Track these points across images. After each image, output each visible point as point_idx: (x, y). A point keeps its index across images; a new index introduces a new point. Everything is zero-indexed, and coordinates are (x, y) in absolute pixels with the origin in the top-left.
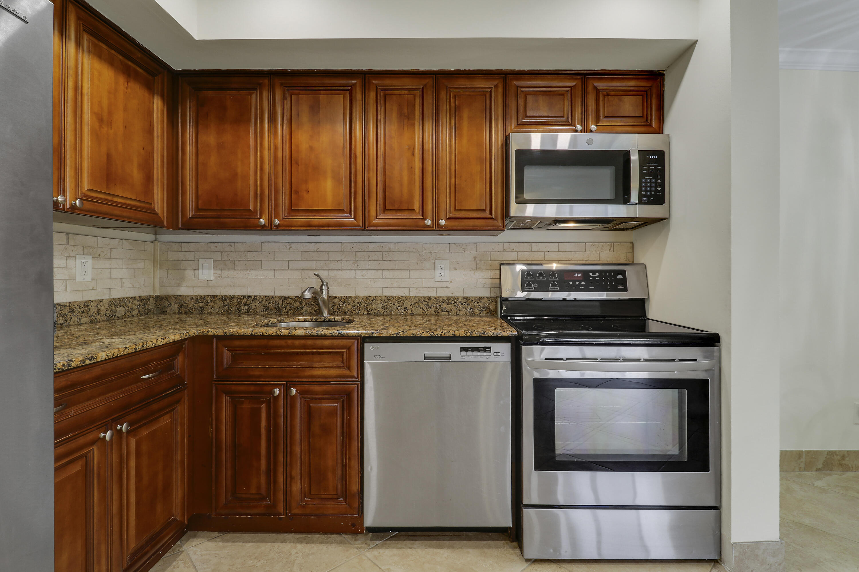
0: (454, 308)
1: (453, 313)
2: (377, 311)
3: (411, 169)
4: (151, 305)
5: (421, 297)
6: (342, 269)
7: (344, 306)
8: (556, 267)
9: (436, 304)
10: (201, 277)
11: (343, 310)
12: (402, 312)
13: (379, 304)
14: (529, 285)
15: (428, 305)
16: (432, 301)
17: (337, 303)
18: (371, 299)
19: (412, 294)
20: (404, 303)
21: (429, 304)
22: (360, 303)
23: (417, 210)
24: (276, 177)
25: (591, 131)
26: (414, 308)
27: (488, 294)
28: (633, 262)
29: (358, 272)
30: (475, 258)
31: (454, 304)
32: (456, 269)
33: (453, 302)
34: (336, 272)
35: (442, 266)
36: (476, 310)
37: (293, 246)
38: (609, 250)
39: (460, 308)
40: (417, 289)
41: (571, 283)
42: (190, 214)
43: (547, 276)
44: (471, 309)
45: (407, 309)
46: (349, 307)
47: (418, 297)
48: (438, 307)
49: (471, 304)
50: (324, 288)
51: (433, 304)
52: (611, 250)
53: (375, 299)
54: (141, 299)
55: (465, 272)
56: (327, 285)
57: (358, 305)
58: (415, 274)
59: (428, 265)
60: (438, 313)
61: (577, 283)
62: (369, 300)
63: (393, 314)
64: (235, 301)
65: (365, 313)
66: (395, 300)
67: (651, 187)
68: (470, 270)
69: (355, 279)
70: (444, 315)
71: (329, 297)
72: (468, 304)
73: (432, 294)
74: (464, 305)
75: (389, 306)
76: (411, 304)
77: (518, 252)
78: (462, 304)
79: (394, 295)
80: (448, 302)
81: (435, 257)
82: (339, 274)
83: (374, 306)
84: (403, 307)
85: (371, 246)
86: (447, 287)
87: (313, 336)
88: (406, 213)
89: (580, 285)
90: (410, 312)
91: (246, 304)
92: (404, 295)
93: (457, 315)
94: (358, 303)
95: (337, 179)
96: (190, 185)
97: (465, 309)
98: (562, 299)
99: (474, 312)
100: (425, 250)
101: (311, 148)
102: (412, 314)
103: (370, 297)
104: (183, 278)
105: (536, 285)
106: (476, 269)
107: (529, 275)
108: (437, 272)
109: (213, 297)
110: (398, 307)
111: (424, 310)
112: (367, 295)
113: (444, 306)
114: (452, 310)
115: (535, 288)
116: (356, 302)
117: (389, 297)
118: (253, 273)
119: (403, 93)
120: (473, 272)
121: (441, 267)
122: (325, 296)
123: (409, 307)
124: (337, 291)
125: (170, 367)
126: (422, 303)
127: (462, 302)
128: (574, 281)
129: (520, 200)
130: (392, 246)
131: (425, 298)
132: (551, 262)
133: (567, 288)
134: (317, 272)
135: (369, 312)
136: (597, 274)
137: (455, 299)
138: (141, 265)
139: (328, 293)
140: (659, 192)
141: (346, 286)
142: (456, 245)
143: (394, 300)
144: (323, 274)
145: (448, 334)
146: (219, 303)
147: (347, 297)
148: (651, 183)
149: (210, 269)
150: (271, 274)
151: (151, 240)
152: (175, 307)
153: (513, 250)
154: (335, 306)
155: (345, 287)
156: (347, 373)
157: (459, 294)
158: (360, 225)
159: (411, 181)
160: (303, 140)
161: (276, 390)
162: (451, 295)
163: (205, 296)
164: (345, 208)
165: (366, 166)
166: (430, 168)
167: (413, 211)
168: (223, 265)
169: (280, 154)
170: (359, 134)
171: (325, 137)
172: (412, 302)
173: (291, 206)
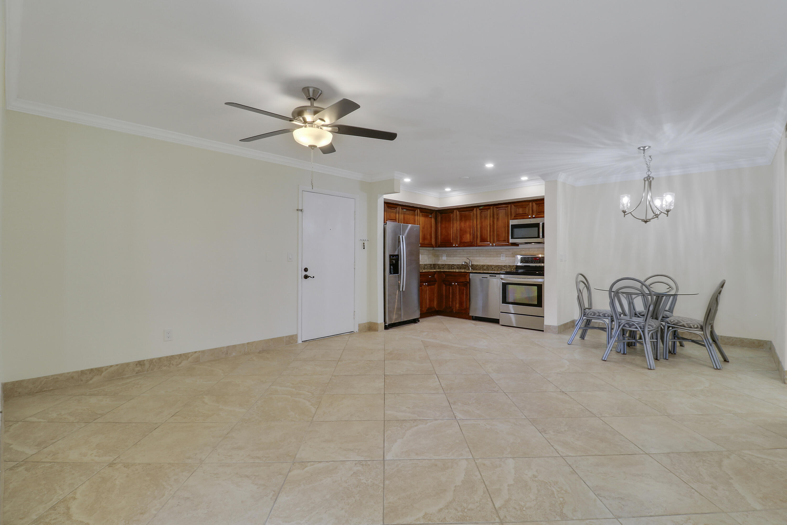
0: (506, 268)
4: (432, 266)
6: (476, 257)
10: (443, 259)
11: (476, 268)
13: (486, 267)
14: (523, 261)
17: (475, 266)
24: (457, 234)
29: (480, 258)
30: (512, 253)
32: (507, 257)
34: (474, 258)
36: (512, 269)
37: (465, 250)
39: (508, 269)
40: (496, 263)
42: (439, 244)
46: (478, 268)
50: (470, 262)
51: (500, 267)
53: (484, 265)
54: (430, 264)
55: (509, 258)
56: (472, 261)
58: (495, 258)
59: (499, 255)
60: (501, 270)
62: (483, 266)
64: (451, 265)
65: (482, 270)
69: (480, 260)
71: (471, 265)
72: (510, 267)
73: (500, 264)
75: (488, 268)
79: (490, 264)
81: (501, 253)
83: (484, 268)
85: (484, 250)
86: (504, 262)
90: (494, 269)
91: (453, 267)
92: (492, 264)
95: (470, 234)
96: (440, 237)
100: (498, 251)
101: (465, 227)
104: (439, 259)
105: (525, 261)
107: (523, 258)
109: (446, 264)
110: (491, 268)
111: (497, 269)
113: (503, 268)
118: (455, 258)
120: (512, 258)
121: (503, 256)
123: (493, 268)
124: (474, 263)
125: (434, 277)
126: (497, 267)
127: (508, 267)
129: (512, 238)
130: (489, 250)
131: (498, 265)
134: (468, 258)
136: (541, 258)
137: (506, 266)
138: (430, 256)
139: (471, 264)
142: (507, 249)
143: (489, 266)
144: (470, 258)
146: (447, 266)
147: (477, 265)
149: (445, 257)
150: (459, 258)
151: (432, 249)
152: (437, 267)
155: (477, 262)
156: (466, 280)
157: (508, 264)
158: (476, 245)
159: (487, 234)
160: (463, 225)
161: (453, 284)
162: (505, 265)
163: (444, 264)
164: (472, 241)
165: (477, 230)
166: (492, 230)
167: (488, 242)
168: (448, 256)
169: (458, 228)
170: (475, 222)
171: (468, 223)
172: (495, 266)
173: (460, 241)
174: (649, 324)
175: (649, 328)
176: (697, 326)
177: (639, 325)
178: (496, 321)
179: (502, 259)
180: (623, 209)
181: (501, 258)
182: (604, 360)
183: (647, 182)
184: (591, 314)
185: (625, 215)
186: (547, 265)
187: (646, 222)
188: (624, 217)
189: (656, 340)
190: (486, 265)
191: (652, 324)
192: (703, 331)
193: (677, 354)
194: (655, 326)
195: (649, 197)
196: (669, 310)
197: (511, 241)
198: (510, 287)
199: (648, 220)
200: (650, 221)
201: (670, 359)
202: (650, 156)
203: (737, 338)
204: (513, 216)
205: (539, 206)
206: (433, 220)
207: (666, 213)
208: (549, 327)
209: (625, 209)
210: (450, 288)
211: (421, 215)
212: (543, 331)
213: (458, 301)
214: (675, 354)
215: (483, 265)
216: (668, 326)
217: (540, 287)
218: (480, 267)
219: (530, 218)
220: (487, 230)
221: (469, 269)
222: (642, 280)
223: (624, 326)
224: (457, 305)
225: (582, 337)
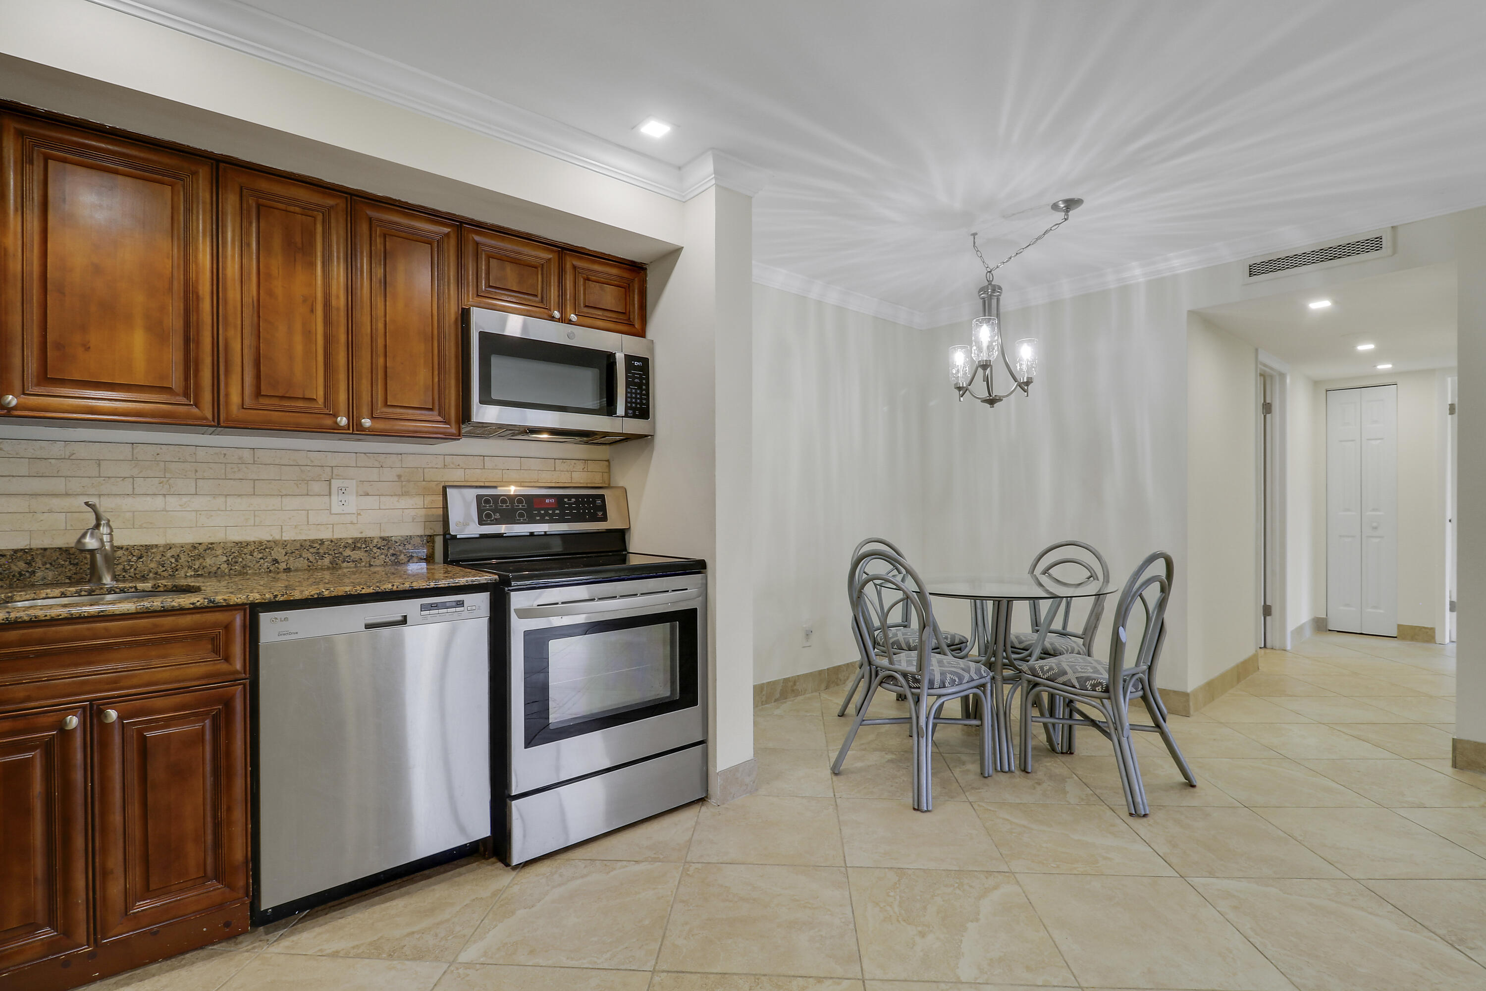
0: (366, 554)
1: (363, 563)
2: (215, 568)
3: (308, 334)
5: (305, 540)
6: (134, 494)
7: (140, 564)
8: (515, 491)
9: (334, 550)
11: (137, 572)
12: (268, 568)
13: (221, 556)
14: (488, 516)
15: (318, 553)
16: (325, 546)
17: (124, 558)
18: (201, 548)
19: (288, 536)
20: (272, 552)
21: (321, 551)
22: (178, 556)
23: (321, 401)
25: (570, 322)
26: (292, 559)
27: (420, 532)
28: (609, 484)
29: (171, 499)
30: (399, 476)
31: (365, 549)
32: (368, 495)
33: (364, 546)
34: (119, 500)
35: (344, 489)
36: (402, 556)
38: (583, 469)
39: (376, 555)
40: (296, 527)
41: (542, 512)
43: (496, 502)
44: (393, 555)
45: (278, 562)
46: (153, 565)
47: (300, 540)
48: (337, 555)
49: (393, 548)
50: (104, 530)
51: (327, 552)
52: (585, 469)
53: (210, 547)
55: (382, 498)
56: (108, 524)
57: (173, 560)
58: (292, 503)
59: (316, 487)
60: (337, 564)
61: (550, 512)
62: (199, 551)
63: (249, 572)
65: (188, 574)
66: (254, 548)
67: (636, 398)
68: (392, 495)
69: (164, 512)
70: (347, 568)
71: (112, 546)
72: (389, 548)
73: (325, 535)
74: (383, 549)
75: (241, 560)
76: (286, 554)
77: (465, 469)
78: (379, 548)
79: (251, 538)
80: (355, 546)
81: (331, 474)
82: (127, 503)
83: (209, 561)
84: (269, 559)
85: (201, 453)
86: (352, 523)
87: (155, 611)
88: (300, 404)
89: (554, 514)
90: (283, 566)
92: (270, 538)
93: (371, 565)
94: (173, 556)
95: (157, 333)
97: (383, 556)
98: (528, 534)
99: (399, 560)
100: (312, 462)
101: (97, 268)
102: (288, 570)
103: (200, 544)
105: (498, 516)
106: (401, 494)
107: (487, 502)
108: (334, 498)
110: (260, 558)
111: (311, 562)
112: (192, 542)
113: (348, 552)
114: (361, 559)
115: (496, 519)
116: (169, 554)
117: (241, 542)
119: (292, 208)
120: (396, 498)
121: (342, 490)
122: (103, 546)
123: (281, 558)
124: (125, 537)
126: (308, 550)
127: (379, 546)
128: (546, 510)
129: (486, 400)
130: (247, 455)
131: (313, 541)
132: (509, 483)
133: (538, 518)
134: (93, 500)
135: (197, 571)
137: (365, 541)
139: (111, 541)
140: (644, 405)
141: (144, 525)
142: (367, 456)
143: (250, 548)
144: (105, 505)
145: (401, 588)
147: (148, 548)
148: (636, 393)
153: (459, 465)
154: (117, 564)
155: (141, 527)
156: (226, 667)
157: (373, 533)
162: (360, 536)
166: (340, 343)
172: (288, 549)
187: (993, 403)
190: (224, 545)
197: (485, 412)
208: (735, 778)
212: (712, 801)
218: (177, 558)
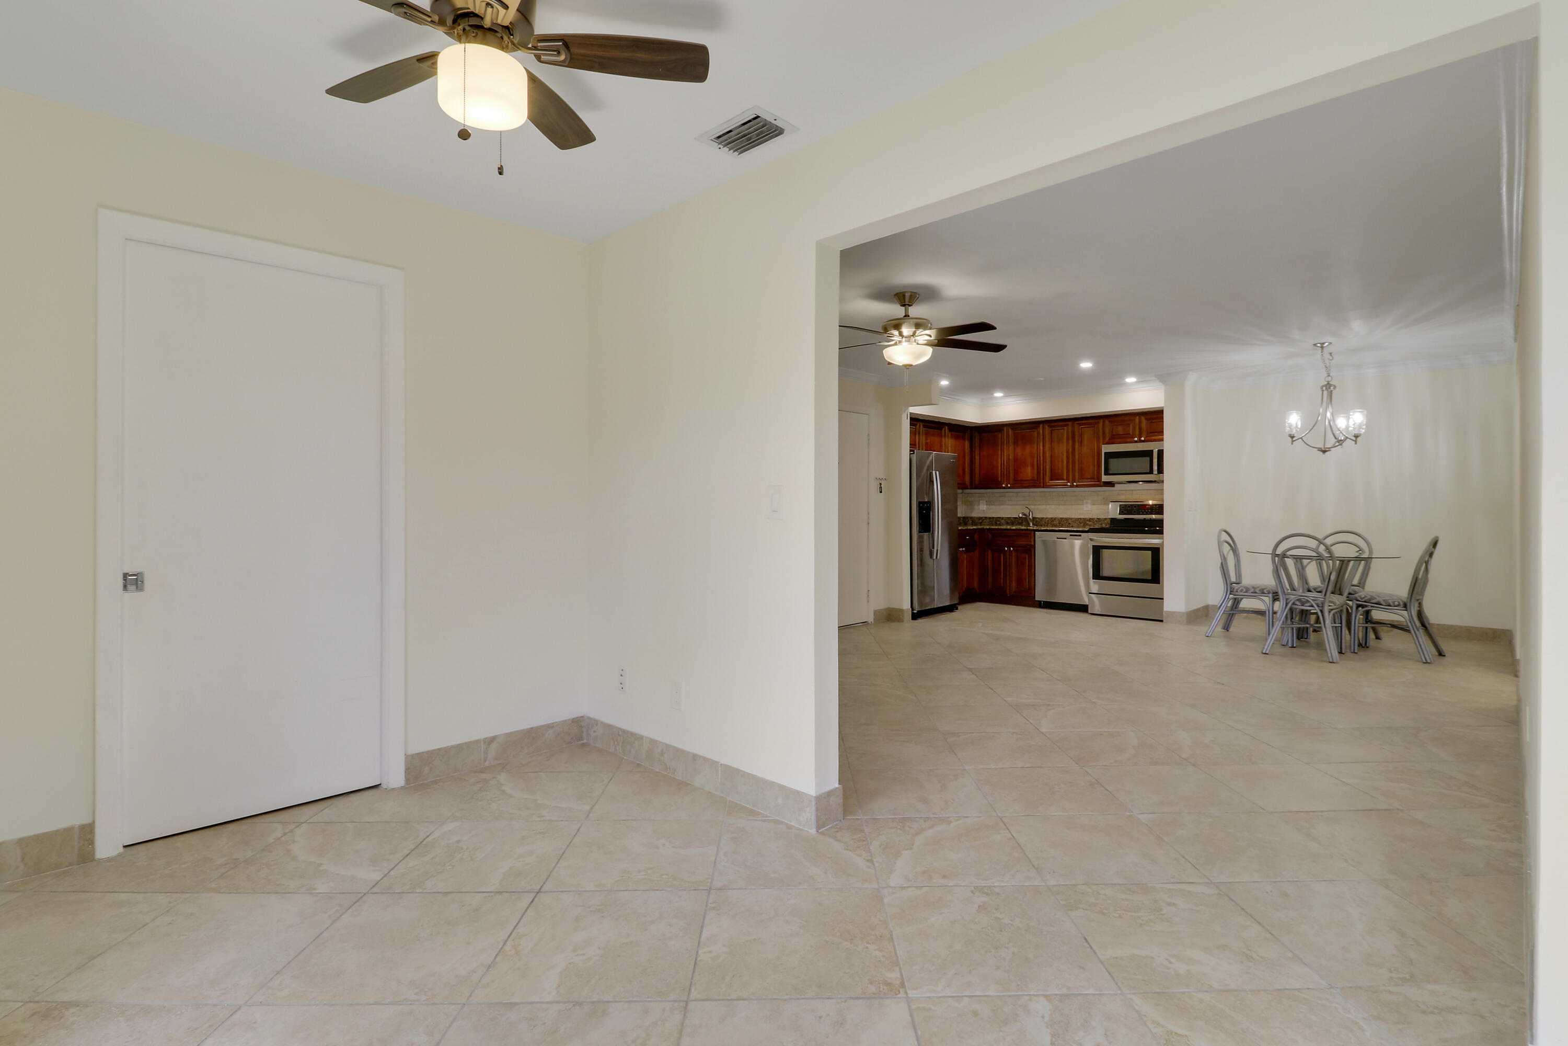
6: (1040, 505)
9: (1084, 521)
10: (981, 509)
12: (1068, 525)
13: (1057, 521)
14: (1123, 512)
15: (1080, 522)
16: (1082, 520)
17: (1038, 520)
19: (1073, 516)
23: (1065, 479)
24: (1009, 467)
25: (1140, 441)
26: (1073, 523)
29: (1048, 506)
30: (1104, 498)
31: (1093, 522)
32: (1094, 504)
34: (1036, 507)
36: (1103, 525)
37: (1019, 494)
39: (1096, 524)
40: (1075, 514)
42: (977, 483)
46: (1043, 523)
47: (1075, 518)
49: (1101, 522)
50: (1031, 513)
53: (1055, 519)
55: (1098, 506)
58: (1075, 507)
59: (1080, 502)
62: (1053, 520)
64: (995, 519)
68: (1101, 505)
69: (1046, 509)
73: (1082, 517)
74: (1098, 522)
75: (1061, 522)
79: (1064, 517)
80: (1090, 520)
81: (1084, 498)
82: (1039, 507)
83: (1055, 522)
84: (1068, 523)
85: (1054, 494)
86: (1090, 513)
88: (1060, 480)
90: (1071, 525)
91: (999, 521)
92: (1069, 517)
95: (1033, 467)
96: (977, 472)
100: (1079, 494)
101: (1023, 455)
104: (974, 509)
105: (1126, 512)
106: (1103, 504)
109: (986, 518)
111: (1078, 524)
113: (1088, 522)
117: (1061, 518)
118: (1002, 507)
119: (1059, 428)
120: (1103, 506)
121: (1087, 503)
122: (1031, 517)
124: (1038, 515)
125: (973, 537)
126: (1077, 521)
129: (1107, 473)
130: (1064, 493)
134: (1026, 506)
136: (1157, 506)
137: (1093, 519)
139: (1032, 516)
143: (1064, 519)
144: (1031, 507)
146: (988, 520)
147: (1043, 518)
149: (984, 505)
150: (1010, 507)
155: (1042, 513)
156: (1030, 543)
157: (1095, 517)
158: (1042, 485)
159: (1063, 467)
160: (1019, 451)
161: (1006, 549)
162: (1091, 517)
163: (982, 518)
164: (1036, 479)
165: (1044, 461)
166: (1071, 461)
167: (1063, 479)
168: (989, 503)
169: (1011, 458)
170: (1041, 447)
171: (1028, 450)
172: (1073, 520)
173: (1015, 478)
174: (1331, 600)
175: (1330, 606)
176: (1399, 603)
177: (1316, 602)
178: (1083, 609)
179: (1085, 509)
180: (1291, 433)
181: (1085, 506)
182: (1265, 654)
183: (1325, 393)
184: (1242, 591)
185: (1293, 441)
186: (1167, 517)
187: (1324, 452)
188: (1292, 444)
189: (1340, 625)
190: (1058, 518)
191: (1333, 600)
192: (1406, 610)
193: (1370, 647)
194: (1338, 603)
195: (1328, 415)
196: (1358, 585)
197: (1105, 478)
198: (1105, 553)
199: (1327, 449)
200: (1330, 450)
201: (1361, 653)
202: (1331, 354)
203: (1461, 627)
204: (1107, 439)
205: (1152, 422)
206: (967, 443)
207: (1354, 439)
208: (1172, 614)
209: (1294, 432)
210: (1001, 556)
211: (950, 435)
212: (1162, 621)
213: (1014, 578)
214: (1367, 647)
215: (1052, 518)
216: (1357, 604)
217: (1156, 553)
218: (1048, 521)
219: (1136, 442)
220: (1063, 461)
221: (1029, 524)
222: (1320, 536)
223: (1294, 604)
224: (1014, 584)
225: (1226, 628)
